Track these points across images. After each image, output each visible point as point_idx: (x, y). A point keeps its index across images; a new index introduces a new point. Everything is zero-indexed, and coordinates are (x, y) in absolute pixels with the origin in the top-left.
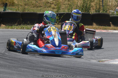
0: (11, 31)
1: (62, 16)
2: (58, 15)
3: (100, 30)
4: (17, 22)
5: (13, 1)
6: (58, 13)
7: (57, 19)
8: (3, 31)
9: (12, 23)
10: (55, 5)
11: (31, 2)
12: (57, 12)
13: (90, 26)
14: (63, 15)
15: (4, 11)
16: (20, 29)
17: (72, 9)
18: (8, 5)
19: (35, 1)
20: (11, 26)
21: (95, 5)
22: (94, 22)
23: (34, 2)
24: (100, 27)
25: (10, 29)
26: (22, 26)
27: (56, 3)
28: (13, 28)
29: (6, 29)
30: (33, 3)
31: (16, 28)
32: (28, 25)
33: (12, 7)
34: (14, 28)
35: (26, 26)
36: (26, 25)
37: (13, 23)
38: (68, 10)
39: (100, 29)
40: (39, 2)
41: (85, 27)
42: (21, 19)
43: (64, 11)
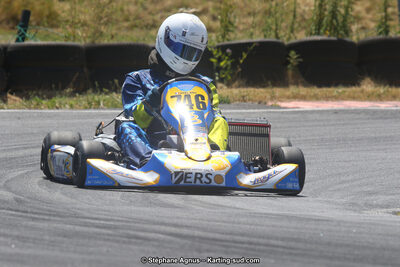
0: (49, 116)
1: (245, 56)
2: (228, 51)
3: (395, 102)
4: (71, 84)
5: (49, 8)
6: (226, 42)
7: (226, 69)
8: (19, 118)
9: (51, 89)
10: (214, 18)
11: (122, 10)
12: (223, 37)
13: (354, 89)
14: (246, 51)
15: (17, 40)
16: (86, 108)
18: (34, 23)
19: (136, 3)
20: (50, 97)
21: (368, 10)
22: (370, 75)
23: (132, 8)
24: (394, 90)
25: (47, 111)
26: (91, 96)
27: (216, 8)
28: (57, 105)
29: (30, 108)
30: (126, 13)
31: (67, 106)
32: (114, 94)
33: (50, 30)
34: (60, 103)
35: (108, 97)
36: (106, 94)
37: (57, 88)
38: (263, 31)
39: (394, 97)
40: (151, 7)
41: (335, 93)
42: (85, 70)
43: (252, 34)
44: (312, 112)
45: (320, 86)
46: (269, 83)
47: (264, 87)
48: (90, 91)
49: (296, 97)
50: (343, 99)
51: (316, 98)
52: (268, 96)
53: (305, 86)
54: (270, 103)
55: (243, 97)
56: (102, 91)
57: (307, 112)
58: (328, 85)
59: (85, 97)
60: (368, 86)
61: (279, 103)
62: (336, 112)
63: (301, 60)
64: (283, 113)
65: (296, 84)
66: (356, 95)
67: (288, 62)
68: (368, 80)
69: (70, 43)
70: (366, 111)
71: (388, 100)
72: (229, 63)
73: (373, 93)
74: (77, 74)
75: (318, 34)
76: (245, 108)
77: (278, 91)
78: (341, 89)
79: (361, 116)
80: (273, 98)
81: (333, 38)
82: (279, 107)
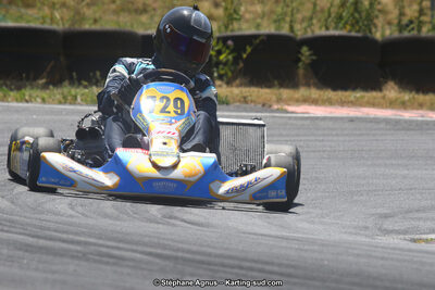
0: (17, 111)
1: (249, 49)
2: (230, 42)
3: (421, 112)
4: (45, 74)
6: (229, 33)
7: (225, 64)
9: (22, 79)
10: (216, 5)
12: (226, 27)
13: (374, 94)
14: (251, 45)
16: (60, 103)
17: (292, 15)
20: (19, 88)
24: (421, 97)
25: (15, 104)
26: (67, 89)
28: (27, 98)
31: (39, 100)
32: (94, 87)
33: (23, 10)
34: (30, 96)
35: (87, 91)
36: (85, 87)
37: (28, 79)
38: (275, 21)
39: (421, 106)
41: (352, 98)
42: (62, 59)
43: (258, 26)
44: (324, 119)
45: (335, 89)
46: (276, 83)
47: (270, 87)
48: (66, 83)
49: (306, 101)
50: (361, 105)
51: (330, 102)
52: (274, 98)
53: (318, 88)
54: (276, 107)
55: (245, 98)
56: (80, 84)
57: (317, 118)
58: (345, 88)
59: (60, 91)
60: (391, 91)
61: (286, 107)
62: (352, 120)
63: (314, 58)
64: (290, 118)
65: (308, 85)
66: (376, 101)
67: (299, 60)
68: (391, 84)
69: (47, 26)
70: (387, 121)
71: (413, 109)
72: (230, 57)
73: (396, 100)
74: (52, 63)
75: (336, 28)
76: (246, 111)
77: (286, 93)
78: (359, 94)
79: (382, 126)
80: (279, 100)
81: (353, 34)
82: (287, 112)
